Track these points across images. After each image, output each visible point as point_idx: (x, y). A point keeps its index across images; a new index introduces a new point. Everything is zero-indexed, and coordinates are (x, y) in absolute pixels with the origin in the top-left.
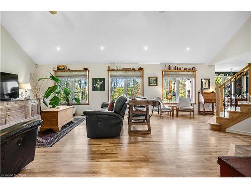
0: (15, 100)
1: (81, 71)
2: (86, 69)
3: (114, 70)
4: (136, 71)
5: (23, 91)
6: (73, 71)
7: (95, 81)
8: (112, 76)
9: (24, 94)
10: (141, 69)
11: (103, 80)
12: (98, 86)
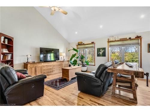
0: (58, 61)
1: (90, 44)
2: (93, 43)
3: (113, 41)
4: (133, 39)
5: (62, 57)
6: (86, 44)
7: (99, 50)
8: (111, 46)
9: (63, 58)
10: (138, 37)
11: (104, 49)
12: (101, 53)
